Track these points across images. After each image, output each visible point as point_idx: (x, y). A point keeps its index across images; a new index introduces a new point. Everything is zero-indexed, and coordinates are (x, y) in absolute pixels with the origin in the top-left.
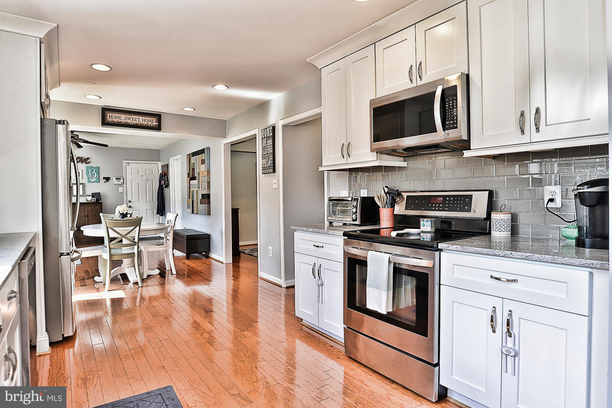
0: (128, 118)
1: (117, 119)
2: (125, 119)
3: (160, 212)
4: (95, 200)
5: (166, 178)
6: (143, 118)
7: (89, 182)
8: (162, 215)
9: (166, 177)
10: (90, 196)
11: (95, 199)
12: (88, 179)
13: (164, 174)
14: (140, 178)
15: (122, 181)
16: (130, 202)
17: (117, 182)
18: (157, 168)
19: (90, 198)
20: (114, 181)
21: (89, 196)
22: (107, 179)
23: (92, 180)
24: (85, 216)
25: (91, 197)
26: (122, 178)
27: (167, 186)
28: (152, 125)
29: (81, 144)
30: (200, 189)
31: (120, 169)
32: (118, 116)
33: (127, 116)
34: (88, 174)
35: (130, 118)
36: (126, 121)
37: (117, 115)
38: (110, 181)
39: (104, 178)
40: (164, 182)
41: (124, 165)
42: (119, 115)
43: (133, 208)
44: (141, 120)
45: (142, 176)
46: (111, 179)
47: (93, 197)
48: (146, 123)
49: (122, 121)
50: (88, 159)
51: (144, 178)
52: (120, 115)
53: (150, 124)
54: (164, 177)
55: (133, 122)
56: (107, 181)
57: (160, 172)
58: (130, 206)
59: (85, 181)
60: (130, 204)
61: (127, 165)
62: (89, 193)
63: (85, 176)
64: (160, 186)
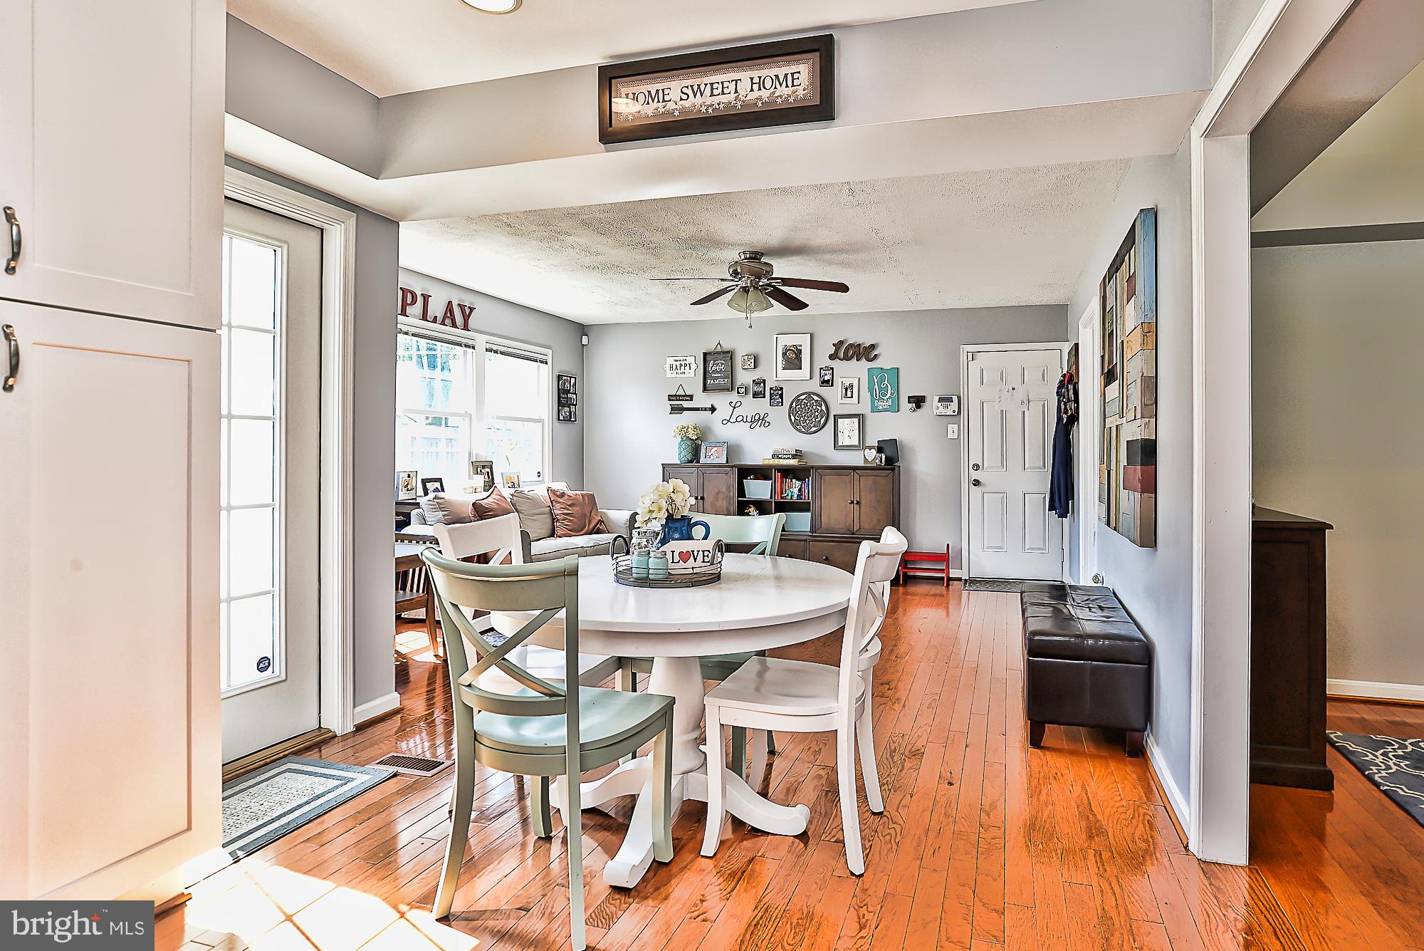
0: (695, 88)
1: (655, 105)
2: (685, 97)
3: (1057, 504)
4: (881, 461)
5: (1071, 392)
7: (874, 409)
8: (1063, 514)
9: (1071, 387)
10: (873, 447)
11: (881, 458)
12: (873, 403)
13: (1069, 379)
14: (1005, 394)
15: (954, 405)
16: (976, 467)
17: (942, 411)
19: (871, 455)
20: (933, 405)
21: (870, 448)
22: (918, 401)
23: (881, 405)
24: (852, 502)
25: (874, 452)
26: (955, 399)
27: (1075, 417)
28: (791, 100)
31: (954, 371)
32: (658, 91)
33: (689, 82)
34: (871, 389)
35: (702, 87)
36: (687, 104)
37: (653, 88)
38: (926, 406)
39: (910, 399)
41: (963, 358)
42: (660, 86)
43: (984, 485)
44: (744, 86)
45: (1014, 389)
46: (928, 400)
47: (880, 450)
48: (765, 94)
50: (873, 347)
51: (1020, 395)
52: (666, 85)
53: (784, 94)
55: (715, 100)
56: (918, 407)
58: (978, 481)
59: (865, 408)
60: (975, 475)
61: (970, 358)
62: (872, 440)
63: (866, 396)
64: (1060, 419)
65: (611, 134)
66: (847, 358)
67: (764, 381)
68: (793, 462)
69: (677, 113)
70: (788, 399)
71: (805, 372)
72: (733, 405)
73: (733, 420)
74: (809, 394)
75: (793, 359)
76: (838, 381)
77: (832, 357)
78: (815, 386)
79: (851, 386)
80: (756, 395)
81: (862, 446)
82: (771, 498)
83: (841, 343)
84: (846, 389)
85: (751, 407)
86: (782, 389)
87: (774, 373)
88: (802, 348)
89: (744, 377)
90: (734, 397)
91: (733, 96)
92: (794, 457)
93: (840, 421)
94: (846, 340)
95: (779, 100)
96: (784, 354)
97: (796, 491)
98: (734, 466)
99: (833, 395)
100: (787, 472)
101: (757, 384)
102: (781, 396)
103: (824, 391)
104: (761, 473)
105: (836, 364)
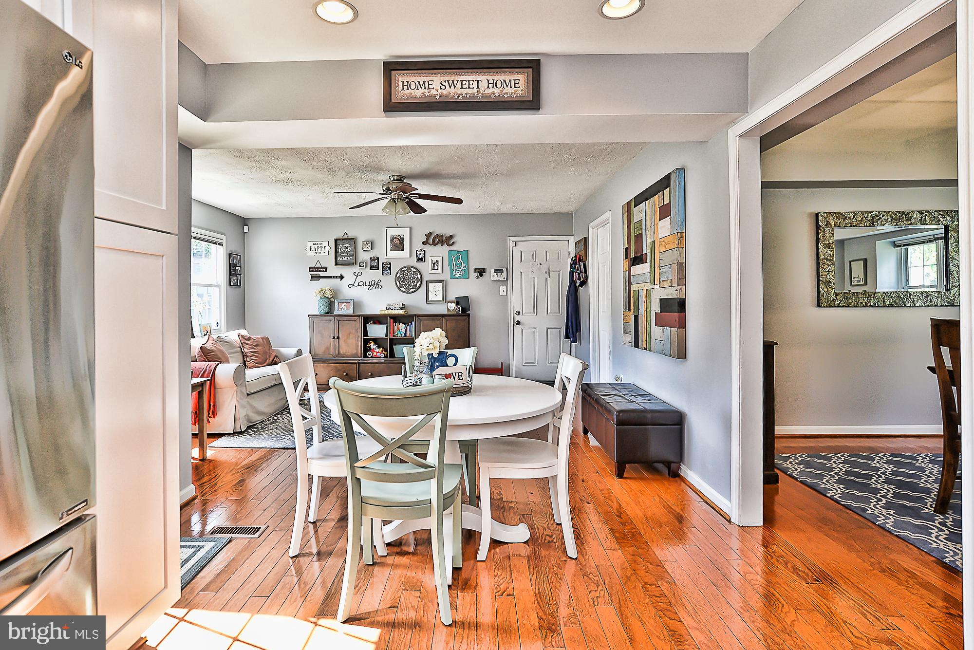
0: (451, 82)
1: (423, 90)
2: (444, 87)
3: (570, 334)
4: (459, 311)
5: (582, 267)
6: (491, 78)
7: (452, 277)
8: (574, 341)
9: (582, 264)
10: (453, 302)
11: (459, 309)
12: (451, 274)
13: (580, 258)
14: (535, 268)
15: (504, 274)
16: (518, 313)
17: (496, 278)
18: (567, 247)
19: (452, 306)
20: (491, 275)
21: (451, 302)
22: (481, 272)
23: (457, 274)
25: (454, 305)
26: (505, 270)
28: (514, 96)
30: (657, 286)
31: (503, 253)
32: (424, 82)
33: (446, 78)
34: (450, 264)
35: (455, 82)
36: (444, 92)
37: (421, 79)
38: (486, 275)
39: (476, 270)
40: (579, 274)
41: (509, 244)
42: (426, 79)
43: (523, 324)
44: (483, 84)
45: (541, 264)
46: (487, 271)
47: (457, 303)
48: (497, 91)
49: (433, 92)
50: (451, 237)
51: (544, 268)
52: (430, 78)
53: (509, 92)
54: (579, 262)
55: (464, 91)
56: (481, 275)
57: (573, 255)
58: (518, 321)
59: (446, 276)
60: (518, 318)
61: (514, 244)
62: (452, 295)
63: (447, 269)
65: (391, 106)
66: (434, 244)
67: (378, 258)
68: (402, 312)
69: (437, 97)
70: (394, 270)
71: (406, 253)
72: (356, 274)
73: (356, 284)
74: (409, 267)
75: (398, 244)
76: (428, 259)
77: (424, 243)
78: (413, 262)
79: (437, 262)
80: (372, 268)
81: (445, 300)
82: (387, 336)
83: (430, 234)
84: (434, 264)
85: (369, 275)
86: (390, 264)
87: (385, 253)
88: (404, 237)
89: (364, 256)
90: (356, 269)
91: (475, 90)
92: (401, 309)
93: (430, 284)
94: (434, 232)
95: (506, 96)
96: (392, 241)
97: (403, 331)
98: (361, 315)
99: (426, 268)
100: (396, 319)
101: (373, 260)
102: (390, 269)
103: (419, 265)
104: (378, 320)
105: (427, 248)
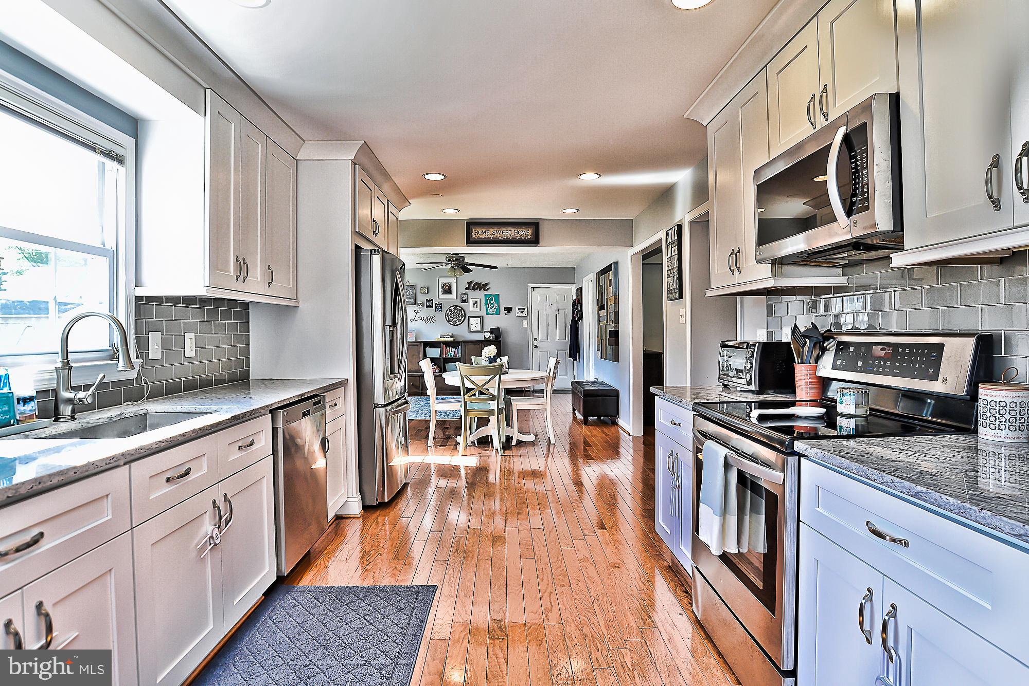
0: (497, 232)
1: (484, 235)
2: (494, 234)
3: (573, 354)
4: (493, 338)
5: (579, 307)
6: (516, 229)
7: (488, 313)
8: (575, 359)
9: (579, 305)
10: (489, 332)
11: (493, 336)
12: (487, 311)
13: (578, 301)
14: (548, 307)
15: (526, 312)
16: (536, 339)
17: (520, 314)
18: (570, 292)
19: (488, 335)
20: (516, 311)
21: (487, 332)
22: (509, 310)
23: (491, 312)
25: (489, 334)
26: (526, 309)
27: (581, 318)
28: (527, 238)
29: (469, 267)
30: (608, 323)
31: (525, 297)
33: (495, 229)
34: (486, 304)
35: (499, 232)
36: (495, 236)
37: (484, 230)
38: (512, 312)
39: (505, 309)
40: (577, 313)
41: (529, 290)
42: (485, 229)
43: (540, 348)
44: (513, 233)
45: (552, 304)
46: (513, 309)
47: (491, 333)
48: (519, 236)
49: (489, 236)
50: (487, 284)
51: (554, 306)
52: (488, 229)
53: (524, 236)
55: (504, 236)
56: (509, 312)
57: (575, 298)
58: (536, 346)
59: (483, 313)
60: (535, 343)
61: (532, 290)
62: (487, 328)
63: (484, 307)
64: (573, 317)
65: (470, 242)
66: (474, 289)
67: (432, 300)
68: (452, 339)
69: (491, 238)
70: (445, 309)
71: (453, 296)
72: (416, 312)
73: (416, 319)
74: (456, 307)
75: (447, 291)
76: (470, 301)
77: (467, 289)
78: (458, 303)
79: (476, 303)
80: (428, 307)
81: (482, 331)
82: (440, 356)
83: (471, 282)
84: (474, 305)
85: (425, 312)
86: (441, 304)
88: (452, 284)
89: (421, 298)
90: (416, 308)
91: (509, 235)
92: (451, 337)
93: (472, 319)
94: (474, 281)
95: (523, 238)
96: (442, 287)
97: (453, 353)
98: (422, 342)
99: (468, 307)
100: (448, 344)
101: (428, 301)
102: (441, 307)
103: (463, 305)
104: (433, 345)
105: (468, 292)
